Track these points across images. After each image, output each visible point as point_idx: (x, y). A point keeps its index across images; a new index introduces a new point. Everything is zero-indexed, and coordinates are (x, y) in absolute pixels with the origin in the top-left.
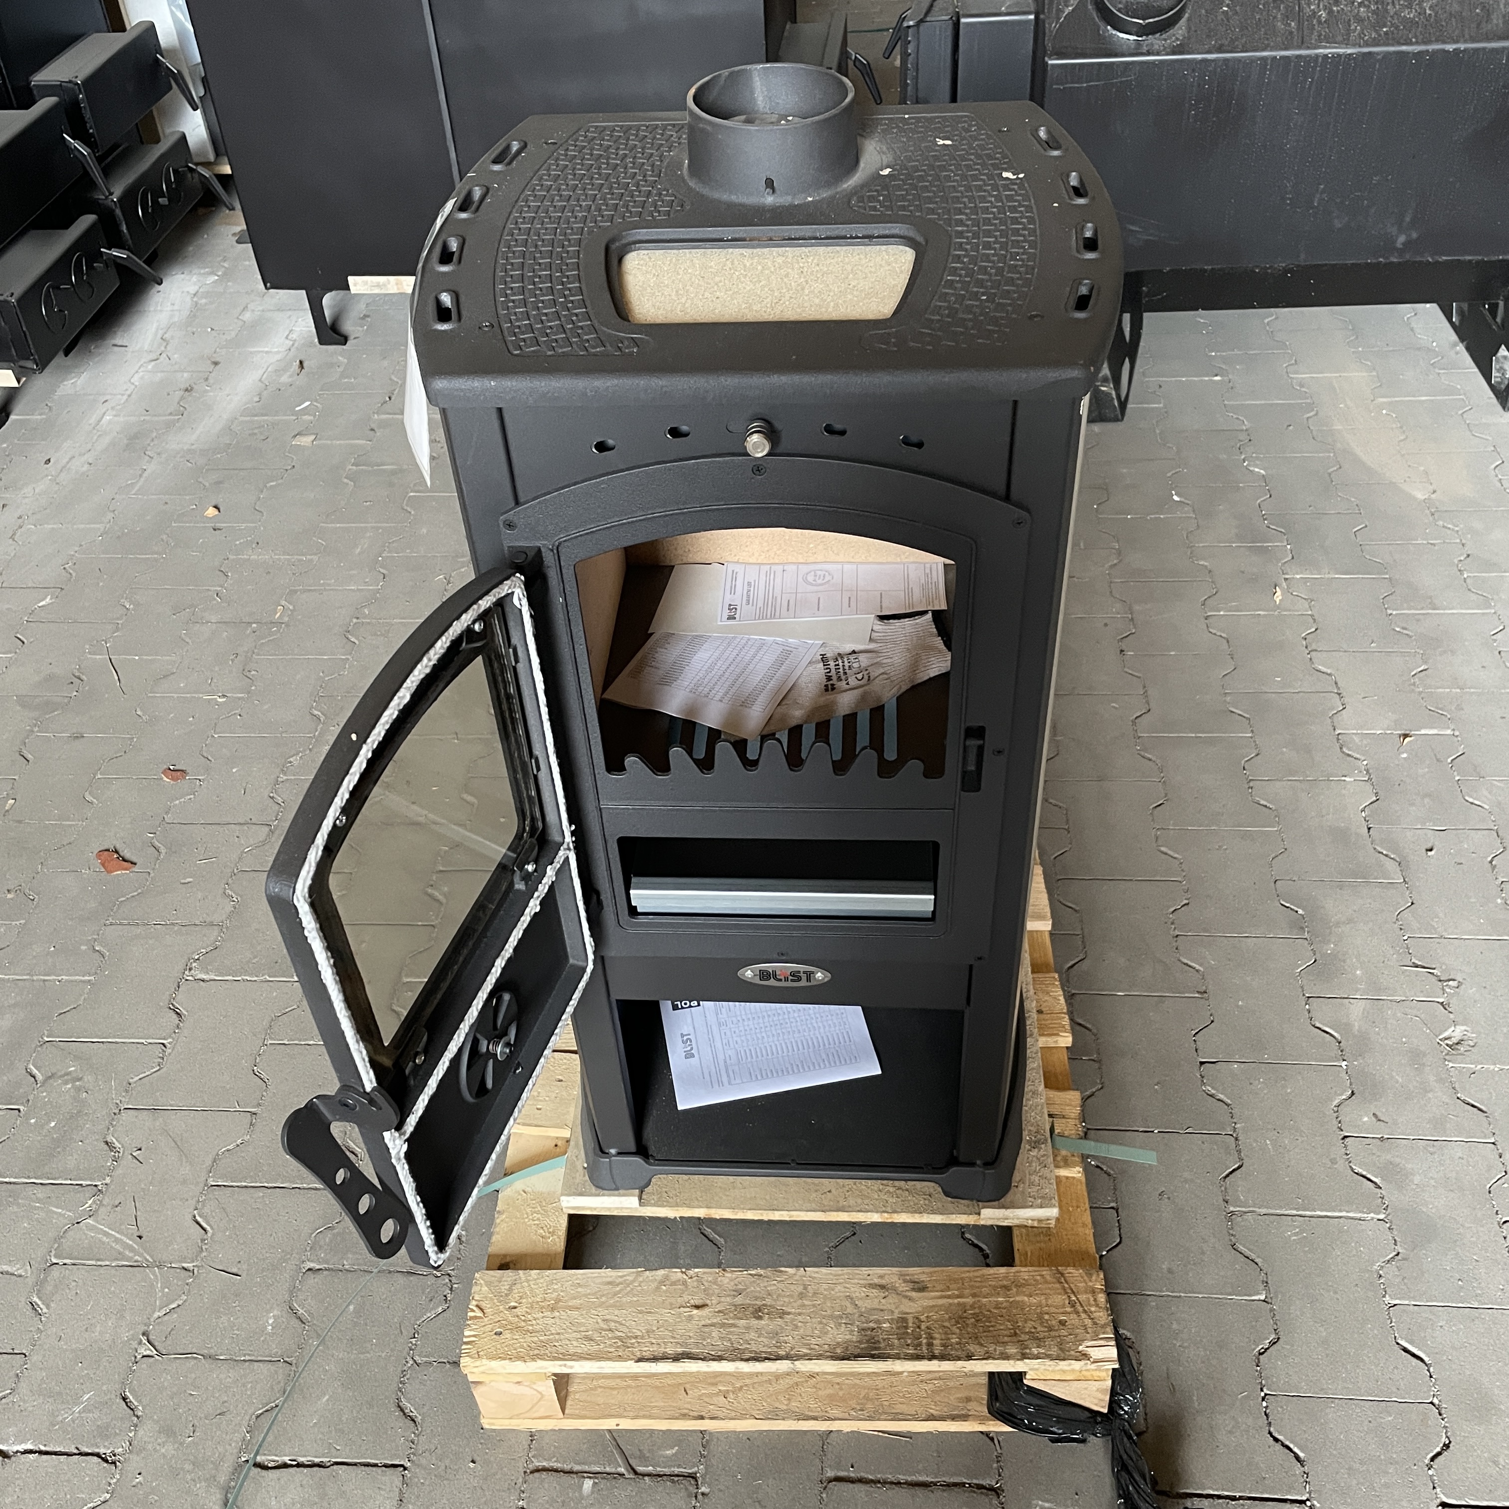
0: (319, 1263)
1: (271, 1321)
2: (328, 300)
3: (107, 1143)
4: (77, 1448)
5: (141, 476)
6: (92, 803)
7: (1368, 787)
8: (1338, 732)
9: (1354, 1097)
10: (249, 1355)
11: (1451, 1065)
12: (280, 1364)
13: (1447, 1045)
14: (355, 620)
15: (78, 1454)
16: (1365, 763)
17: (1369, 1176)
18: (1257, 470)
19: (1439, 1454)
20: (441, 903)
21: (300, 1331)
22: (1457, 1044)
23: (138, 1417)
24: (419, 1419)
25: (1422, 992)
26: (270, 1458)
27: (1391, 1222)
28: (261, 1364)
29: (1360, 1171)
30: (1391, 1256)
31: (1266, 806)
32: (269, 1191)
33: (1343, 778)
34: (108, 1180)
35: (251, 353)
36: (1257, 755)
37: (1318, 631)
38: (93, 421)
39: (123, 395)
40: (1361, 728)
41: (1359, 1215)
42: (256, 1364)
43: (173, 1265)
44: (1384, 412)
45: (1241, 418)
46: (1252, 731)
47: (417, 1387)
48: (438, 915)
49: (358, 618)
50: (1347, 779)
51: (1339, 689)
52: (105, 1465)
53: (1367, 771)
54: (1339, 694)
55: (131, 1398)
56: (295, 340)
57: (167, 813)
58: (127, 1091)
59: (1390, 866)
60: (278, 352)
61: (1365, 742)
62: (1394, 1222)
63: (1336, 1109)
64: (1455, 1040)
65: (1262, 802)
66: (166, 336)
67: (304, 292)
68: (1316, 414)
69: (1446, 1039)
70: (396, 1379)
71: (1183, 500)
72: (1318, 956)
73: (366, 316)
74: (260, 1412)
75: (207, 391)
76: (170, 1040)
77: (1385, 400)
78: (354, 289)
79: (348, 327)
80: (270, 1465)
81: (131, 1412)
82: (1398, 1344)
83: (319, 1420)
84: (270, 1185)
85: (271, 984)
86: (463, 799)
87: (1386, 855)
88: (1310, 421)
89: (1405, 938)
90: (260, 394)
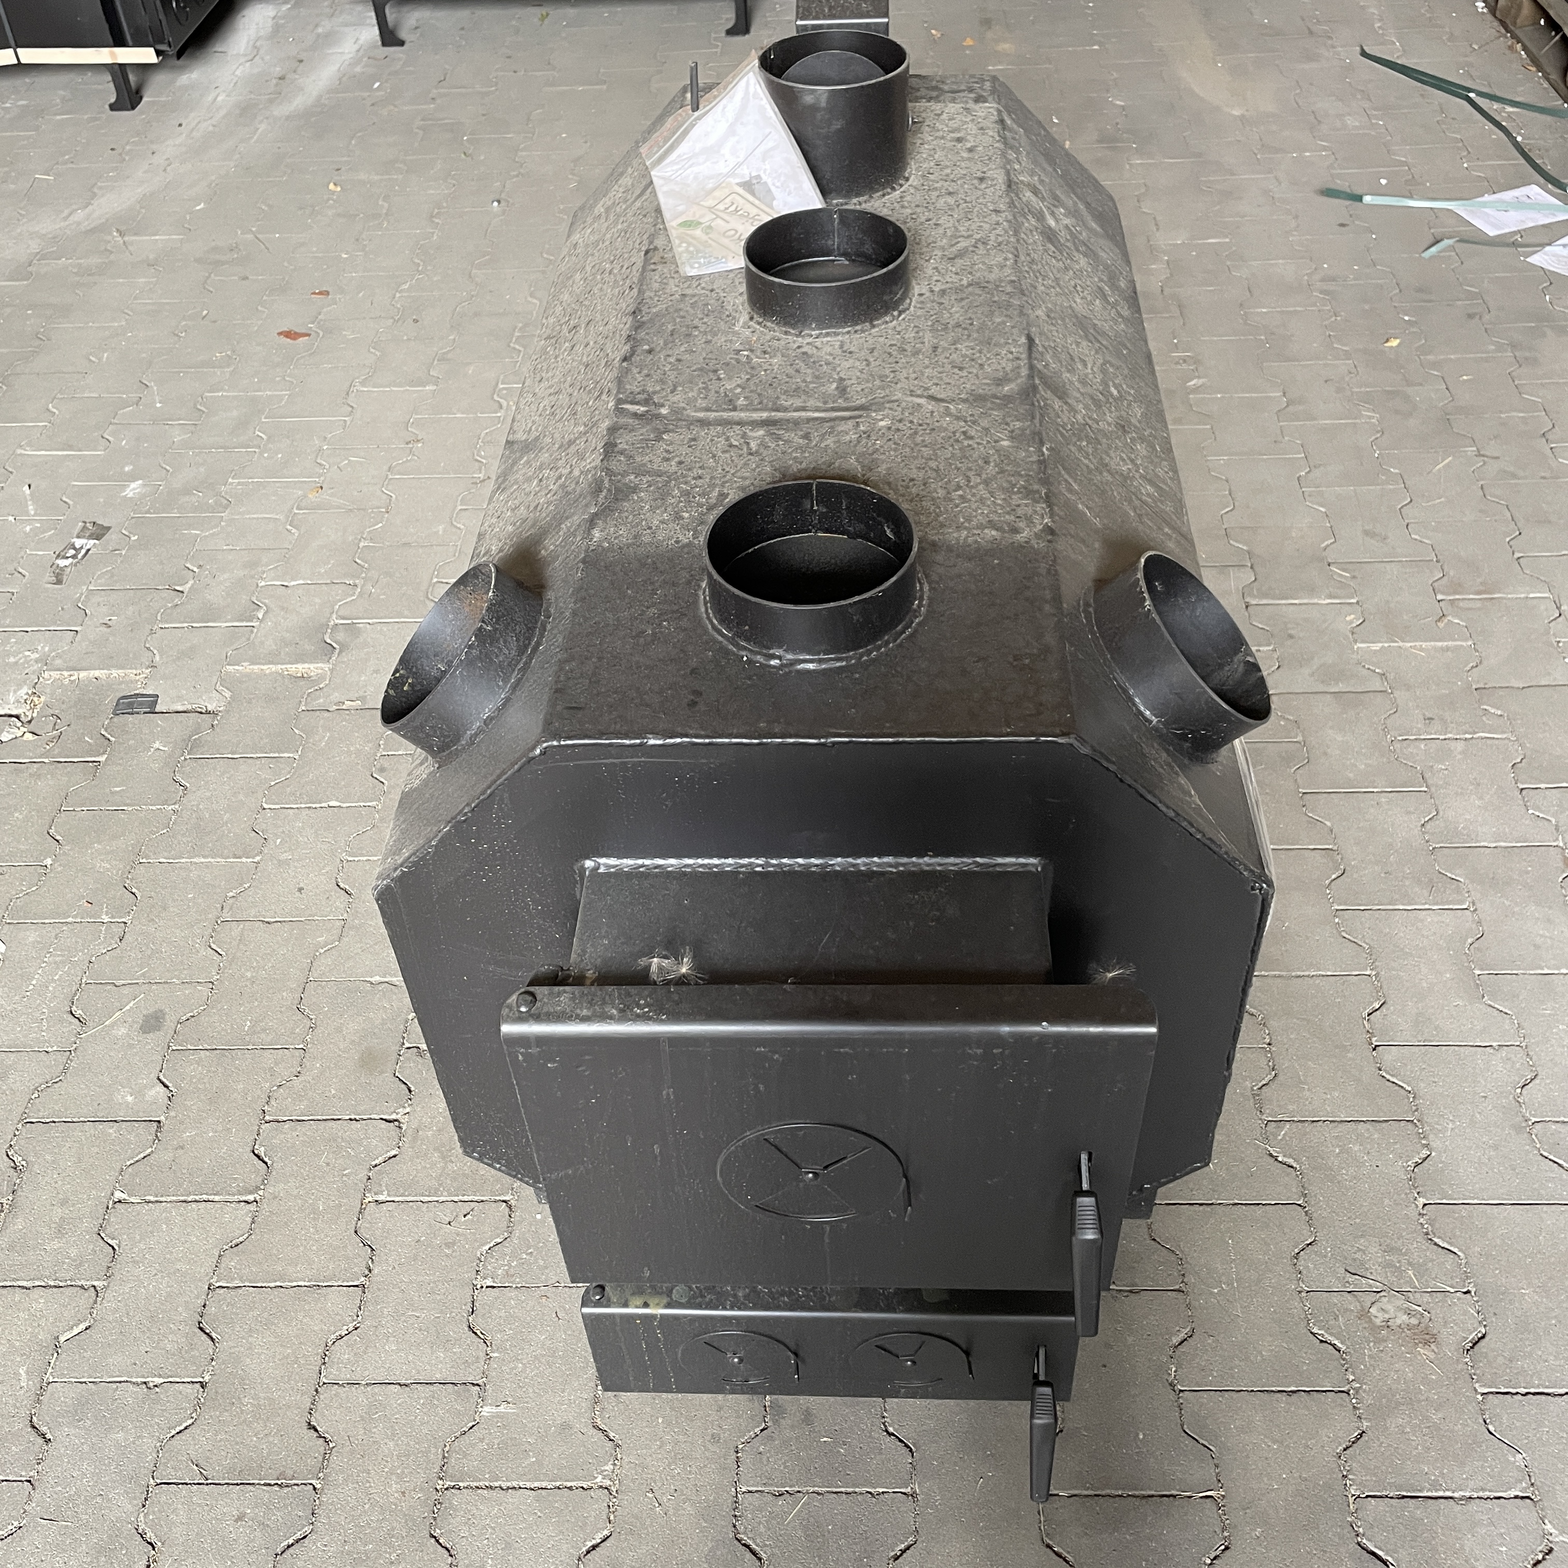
4: (331, 582)
5: (256, 132)
6: (264, 311)
8: (1151, 243)
21: (459, 532)
23: (365, 568)
28: (438, 546)
34: (322, 477)
35: (328, 53)
38: (210, 98)
39: (230, 83)
42: (435, 546)
43: (373, 510)
44: (1220, 64)
49: (438, 209)
52: (350, 586)
55: (360, 561)
56: (362, 45)
57: (319, 316)
58: (325, 440)
60: (350, 52)
61: (1168, 248)
64: (1197, 386)
66: (256, 45)
68: (1169, 67)
69: (1191, 385)
71: (1060, 122)
74: (442, 563)
75: (296, 79)
79: (404, 36)
81: (361, 567)
87: (1171, 303)
88: (1163, 71)
89: (1176, 341)
90: (340, 79)
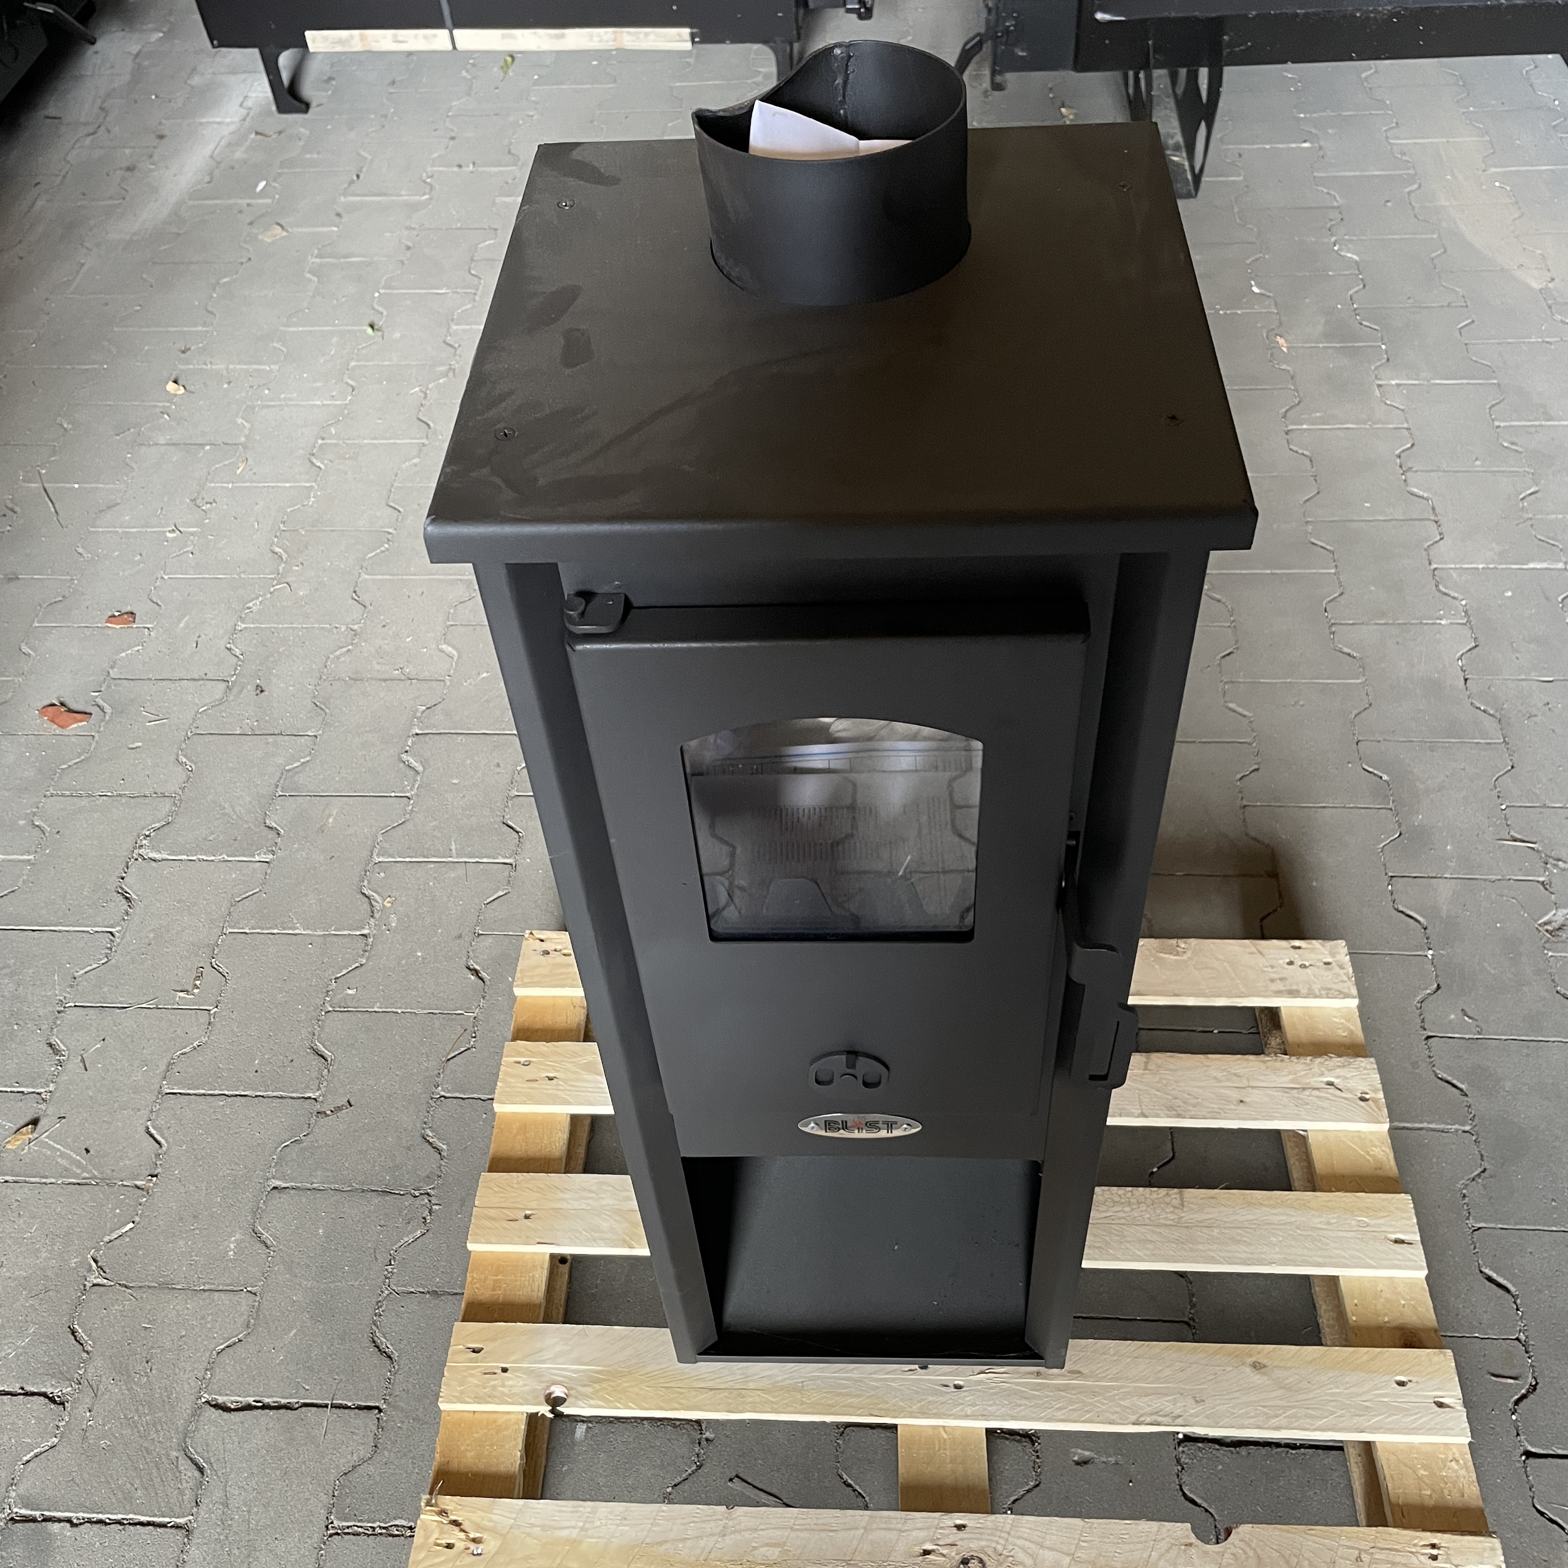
0: (286, 1181)
1: (232, 1246)
2: (285, 60)
3: (50, 1045)
4: (22, 1388)
5: (78, 272)
6: (29, 655)
7: (1466, 632)
8: (1434, 566)
9: (1439, 992)
10: (208, 1283)
11: (1550, 954)
12: (243, 1295)
13: (1547, 931)
14: (320, 441)
15: (23, 1394)
16: (1464, 603)
17: (1454, 1082)
18: (1349, 255)
19: (1524, 1397)
20: (417, 772)
21: (264, 1256)
22: (1560, 928)
23: (88, 1352)
24: (395, 1355)
25: (1521, 870)
26: (233, 1398)
27: (1478, 1134)
28: (222, 1294)
29: (1445, 1076)
30: (1476, 1173)
31: (1349, 655)
32: (230, 1100)
33: (1438, 621)
34: (52, 1087)
35: (201, 124)
36: (1341, 594)
37: (1414, 448)
38: (24, 207)
39: (56, 176)
40: (1461, 562)
41: (1442, 1126)
42: (217, 1294)
43: (125, 1183)
44: (1497, 184)
45: (1333, 193)
46: (1336, 566)
47: (394, 1319)
48: (413, 786)
49: (323, 439)
50: (1443, 622)
51: (1436, 515)
52: (53, 1406)
53: (1466, 612)
54: (1436, 522)
55: (80, 1331)
56: (250, 109)
57: (112, 667)
58: (71, 986)
59: (1489, 724)
60: (232, 123)
61: (1464, 578)
62: (1482, 1134)
63: (1419, 1005)
64: (1556, 925)
65: (1346, 650)
66: (105, 105)
67: (256, 51)
68: (1420, 186)
69: (1546, 924)
70: (371, 1311)
71: (1263, 291)
72: (1403, 828)
73: (331, 79)
74: (222, 1347)
75: (151, 170)
76: (118, 928)
77: (1499, 170)
78: (312, 47)
79: (308, 90)
80: (233, 1407)
81: (80, 1347)
82: (1481, 1272)
83: (286, 1357)
84: (231, 1093)
85: (229, 864)
86: (442, 651)
87: (1484, 711)
88: (1413, 195)
89: (1503, 807)
90: (211, 174)
